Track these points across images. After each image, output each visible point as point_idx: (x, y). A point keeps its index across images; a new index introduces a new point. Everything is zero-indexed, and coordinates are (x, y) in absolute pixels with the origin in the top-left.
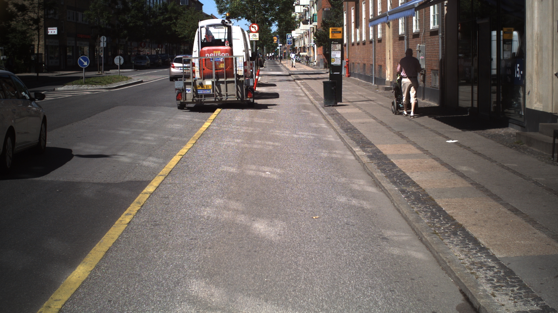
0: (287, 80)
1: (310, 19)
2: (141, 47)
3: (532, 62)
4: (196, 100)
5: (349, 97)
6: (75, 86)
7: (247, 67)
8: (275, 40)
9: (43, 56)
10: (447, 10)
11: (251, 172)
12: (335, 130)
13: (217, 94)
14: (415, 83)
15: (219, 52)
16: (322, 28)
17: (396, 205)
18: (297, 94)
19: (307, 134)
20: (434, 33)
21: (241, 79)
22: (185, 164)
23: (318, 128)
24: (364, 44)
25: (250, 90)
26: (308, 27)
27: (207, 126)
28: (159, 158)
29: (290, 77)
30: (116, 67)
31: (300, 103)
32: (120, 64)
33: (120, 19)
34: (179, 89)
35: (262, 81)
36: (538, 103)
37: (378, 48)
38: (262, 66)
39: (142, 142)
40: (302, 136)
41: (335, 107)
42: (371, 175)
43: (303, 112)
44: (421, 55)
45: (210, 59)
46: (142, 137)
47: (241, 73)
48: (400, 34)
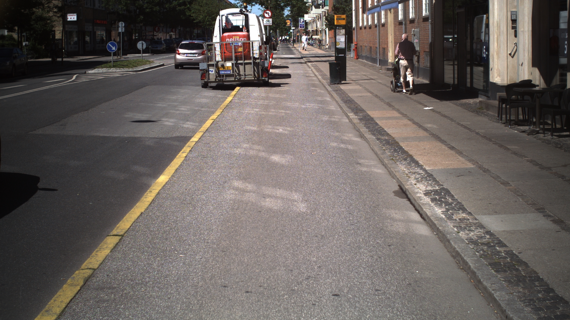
0: (299, 63)
1: (322, 3)
2: (156, 31)
3: (494, 44)
4: (218, 79)
5: (353, 77)
6: (104, 69)
7: (262, 50)
8: (288, 23)
9: (63, 41)
11: (268, 129)
12: (337, 102)
13: (237, 75)
14: (411, 65)
15: (238, 38)
16: (333, 12)
17: (371, 146)
18: (307, 75)
19: (313, 105)
20: (426, 19)
21: (258, 61)
22: (217, 125)
23: (323, 101)
24: (370, 28)
25: (265, 71)
26: (320, 11)
27: (230, 100)
28: (195, 122)
29: (302, 59)
30: (138, 52)
31: (310, 82)
32: (142, 49)
33: (137, 5)
34: (203, 70)
35: (275, 63)
36: (498, 78)
37: (382, 32)
38: (275, 50)
39: (178, 112)
40: (309, 107)
41: (339, 85)
42: (358, 131)
43: (311, 89)
44: (416, 38)
45: (230, 44)
46: (177, 108)
47: (257, 56)
48: (400, 19)
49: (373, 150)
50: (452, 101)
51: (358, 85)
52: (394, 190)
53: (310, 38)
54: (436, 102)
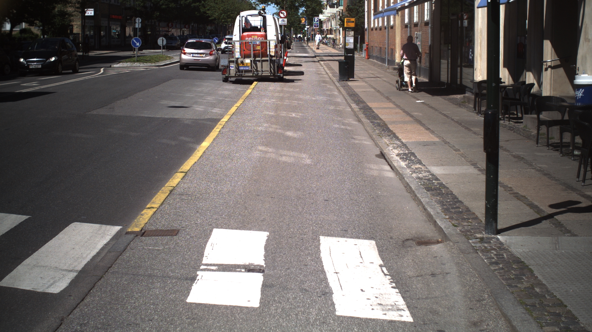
0: (312, 61)
1: (337, 3)
2: (169, 27)
3: (478, 48)
4: (237, 74)
5: (361, 75)
6: (128, 63)
7: (278, 49)
8: (303, 21)
9: (80, 35)
10: (434, 6)
11: (283, 114)
12: (343, 95)
13: (255, 70)
15: (256, 37)
16: (347, 12)
17: (365, 127)
18: (319, 73)
19: (322, 97)
20: (427, 24)
21: (274, 58)
22: (241, 110)
23: (331, 95)
24: (380, 29)
25: (280, 67)
26: (335, 10)
27: (250, 92)
28: (221, 109)
29: (315, 58)
30: (159, 48)
31: (321, 79)
32: (163, 45)
33: (153, 1)
34: (224, 66)
35: (289, 61)
36: (480, 76)
37: (390, 34)
38: (289, 48)
40: (319, 99)
41: (347, 82)
42: (357, 117)
43: (322, 85)
44: (419, 41)
45: (249, 42)
46: (203, 98)
47: (273, 54)
48: (406, 23)
49: (366, 130)
50: (442, 97)
51: (364, 82)
52: (376, 154)
53: (324, 37)
54: (428, 97)
